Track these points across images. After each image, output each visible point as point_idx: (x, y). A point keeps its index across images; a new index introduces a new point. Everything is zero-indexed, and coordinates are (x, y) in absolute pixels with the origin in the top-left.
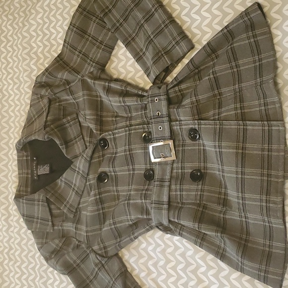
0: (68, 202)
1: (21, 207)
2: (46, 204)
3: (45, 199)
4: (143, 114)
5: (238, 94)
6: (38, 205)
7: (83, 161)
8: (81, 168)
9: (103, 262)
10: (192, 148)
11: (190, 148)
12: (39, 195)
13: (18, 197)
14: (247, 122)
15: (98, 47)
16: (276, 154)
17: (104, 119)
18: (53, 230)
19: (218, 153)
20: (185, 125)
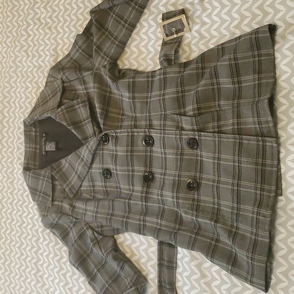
0: (70, 182)
1: (27, 179)
2: (50, 181)
3: (50, 176)
4: (148, 117)
5: (236, 109)
6: (43, 180)
7: (87, 151)
8: (85, 156)
9: (99, 239)
10: (190, 157)
11: (187, 157)
12: (46, 171)
13: (26, 169)
14: (243, 136)
15: (112, 42)
16: (269, 169)
17: (109, 114)
18: (53, 205)
19: (216, 165)
20: (185, 135)
